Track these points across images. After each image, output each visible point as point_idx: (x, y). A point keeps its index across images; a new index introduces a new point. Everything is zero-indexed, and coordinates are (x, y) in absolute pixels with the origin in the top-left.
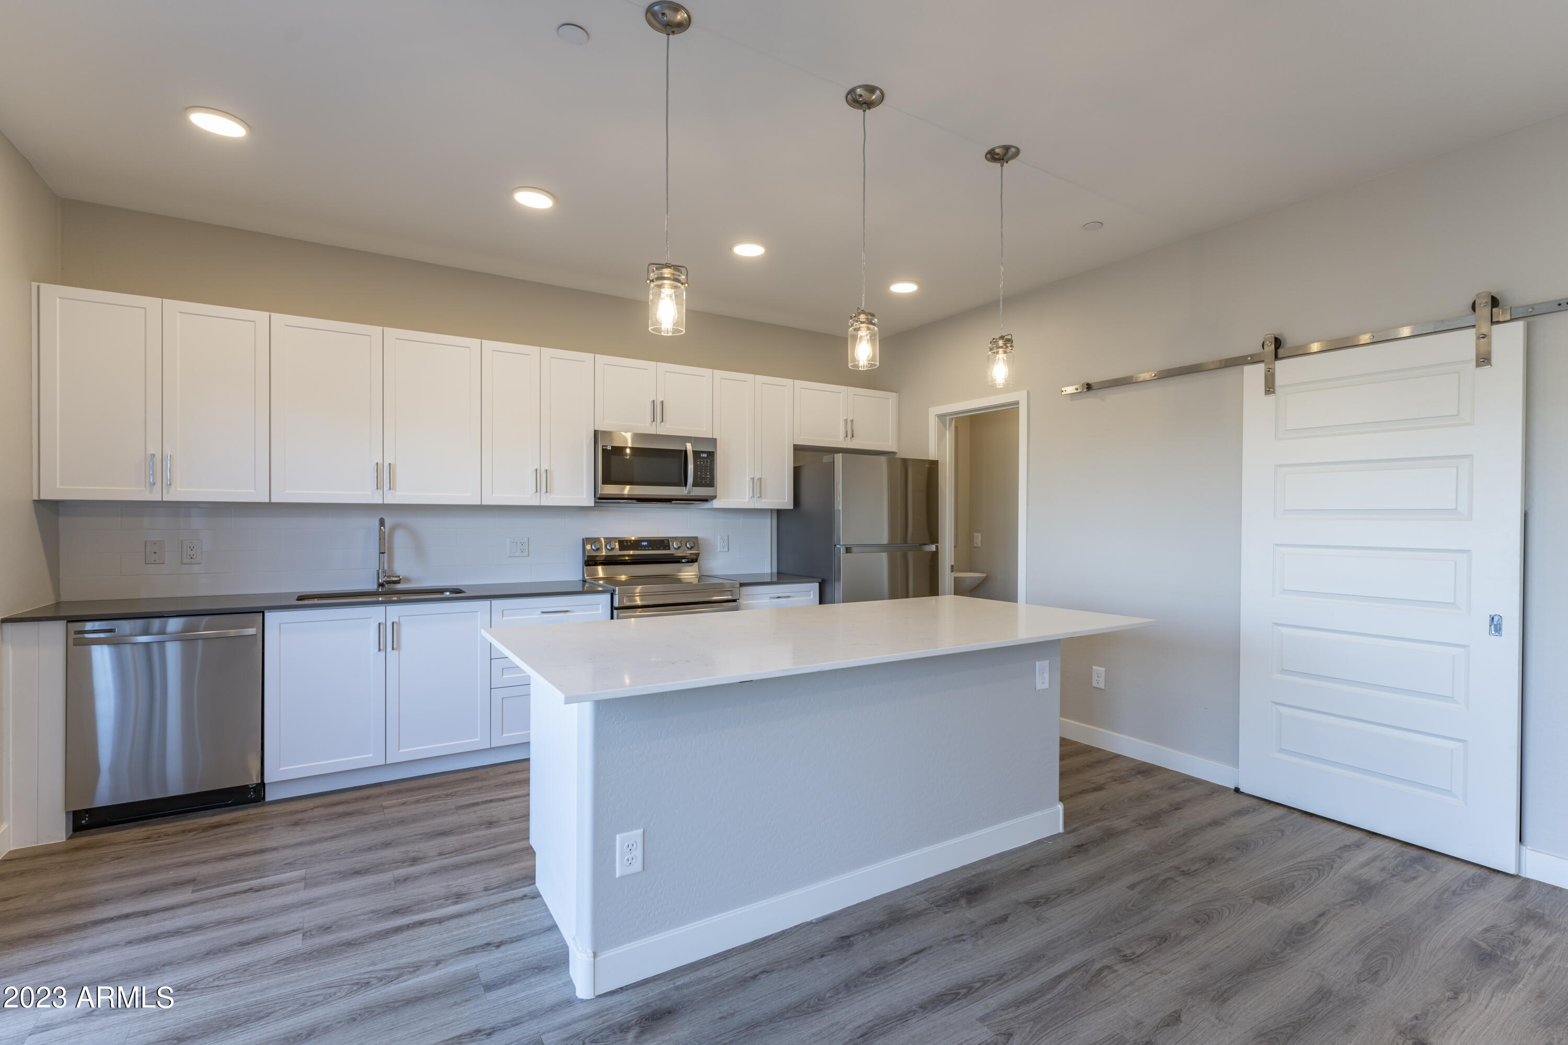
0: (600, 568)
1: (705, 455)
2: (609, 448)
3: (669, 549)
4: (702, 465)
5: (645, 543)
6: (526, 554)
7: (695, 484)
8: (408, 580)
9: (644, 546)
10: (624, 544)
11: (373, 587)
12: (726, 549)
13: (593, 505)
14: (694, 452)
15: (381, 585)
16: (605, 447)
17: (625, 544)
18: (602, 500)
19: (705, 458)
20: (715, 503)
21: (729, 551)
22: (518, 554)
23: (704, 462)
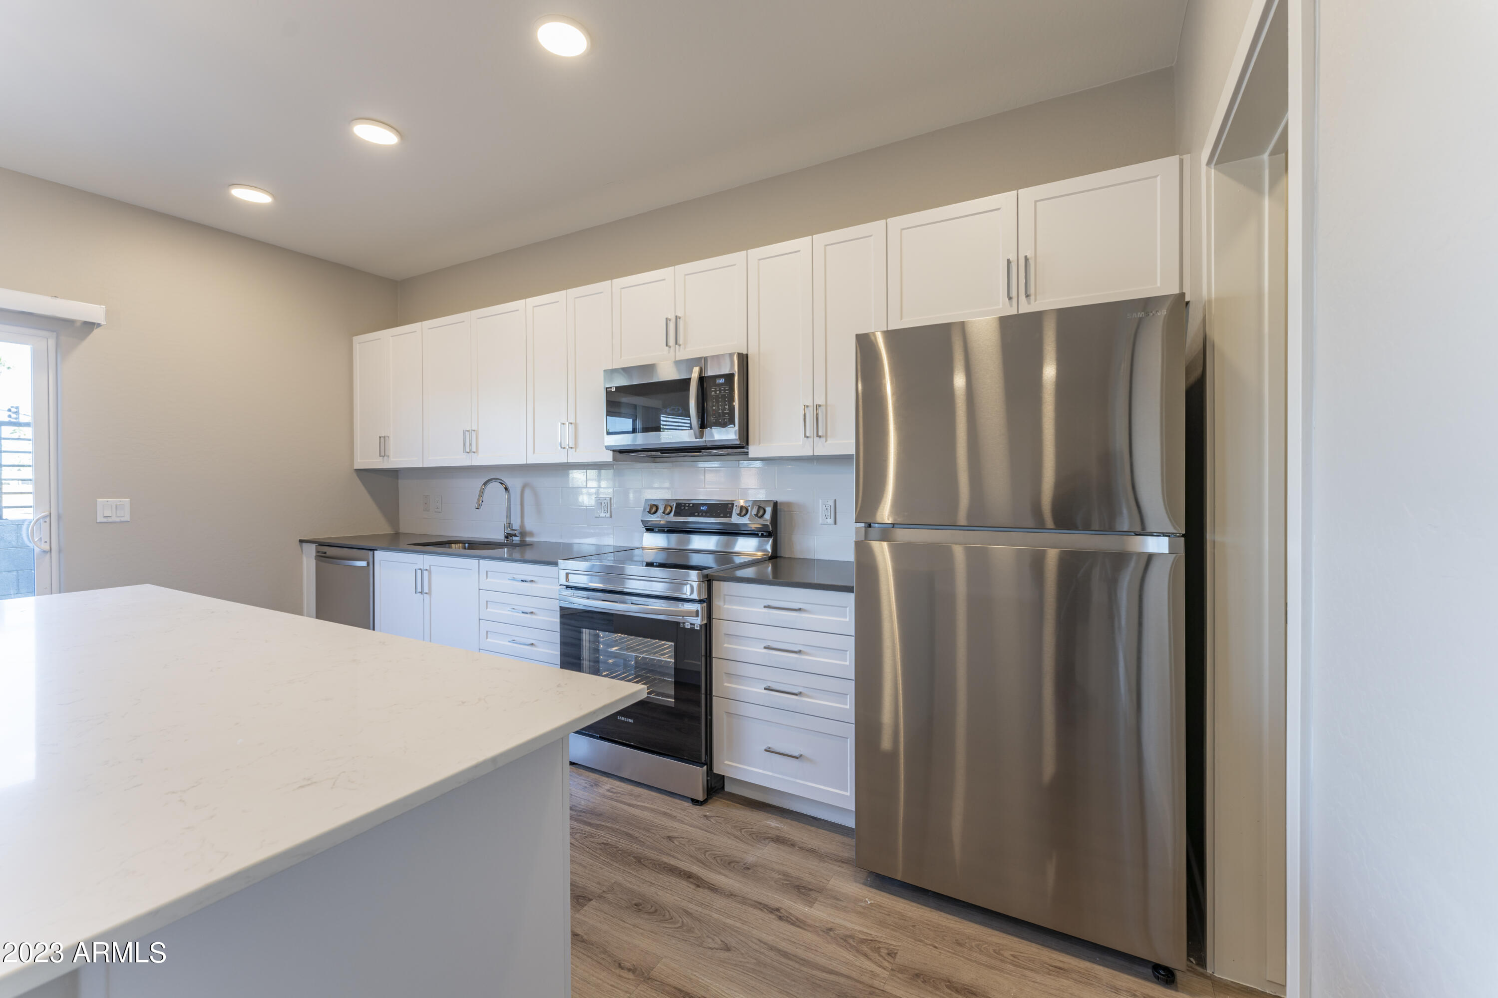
1: (722, 381)
2: (613, 390)
3: (731, 517)
4: (717, 396)
5: (705, 508)
6: (608, 515)
7: (705, 426)
8: (530, 535)
9: (703, 511)
10: (681, 508)
11: (500, 537)
12: (831, 521)
13: (612, 461)
14: (702, 379)
15: (507, 537)
16: (610, 389)
17: (683, 508)
18: (626, 454)
19: (721, 384)
20: (754, 450)
21: (835, 523)
22: (603, 515)
23: (720, 391)
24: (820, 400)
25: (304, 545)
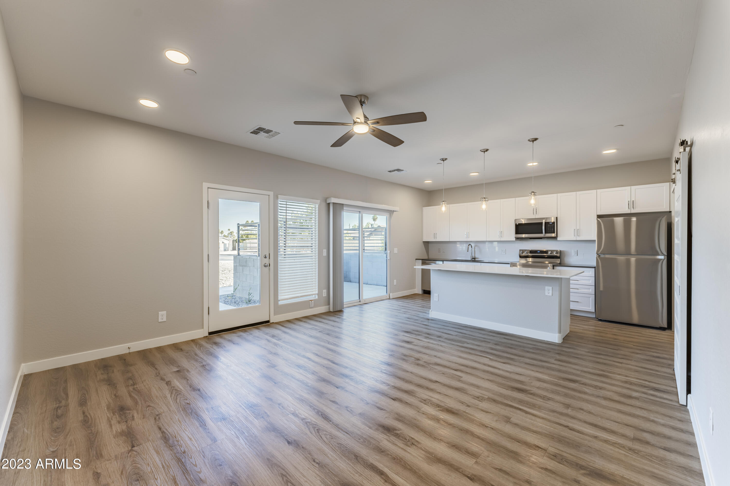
0: (530, 259)
2: (518, 224)
3: (547, 254)
4: (550, 227)
5: (539, 252)
6: (505, 253)
7: (546, 233)
8: (478, 258)
9: (538, 253)
10: (531, 252)
11: (469, 259)
12: (576, 255)
13: (515, 240)
14: (545, 223)
15: (471, 259)
16: (516, 224)
18: (517, 239)
19: (551, 224)
20: (558, 239)
21: (577, 255)
22: (503, 253)
23: (551, 225)
24: (578, 228)
25: (417, 260)
